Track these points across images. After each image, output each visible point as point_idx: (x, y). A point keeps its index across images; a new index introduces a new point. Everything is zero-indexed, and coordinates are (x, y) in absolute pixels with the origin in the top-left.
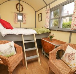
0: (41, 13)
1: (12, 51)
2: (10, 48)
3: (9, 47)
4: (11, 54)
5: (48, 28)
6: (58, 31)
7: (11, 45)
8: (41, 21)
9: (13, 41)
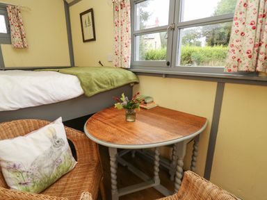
0: (91, 10)
1: (62, 157)
2: (55, 150)
3: (50, 144)
4: (61, 170)
5: (128, 65)
6: (167, 76)
7: (55, 137)
8: (94, 39)
9: (60, 119)
